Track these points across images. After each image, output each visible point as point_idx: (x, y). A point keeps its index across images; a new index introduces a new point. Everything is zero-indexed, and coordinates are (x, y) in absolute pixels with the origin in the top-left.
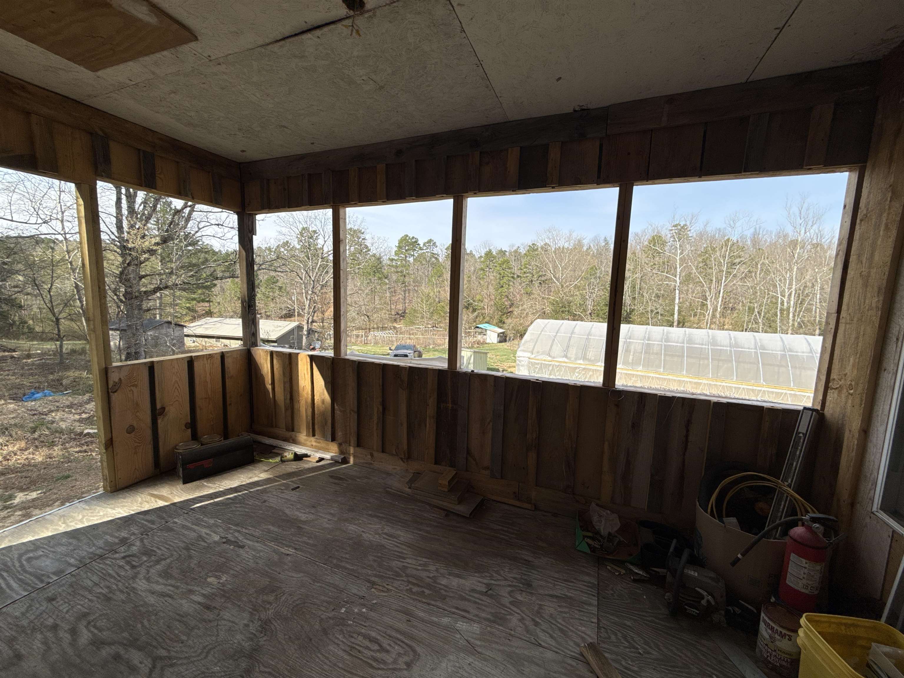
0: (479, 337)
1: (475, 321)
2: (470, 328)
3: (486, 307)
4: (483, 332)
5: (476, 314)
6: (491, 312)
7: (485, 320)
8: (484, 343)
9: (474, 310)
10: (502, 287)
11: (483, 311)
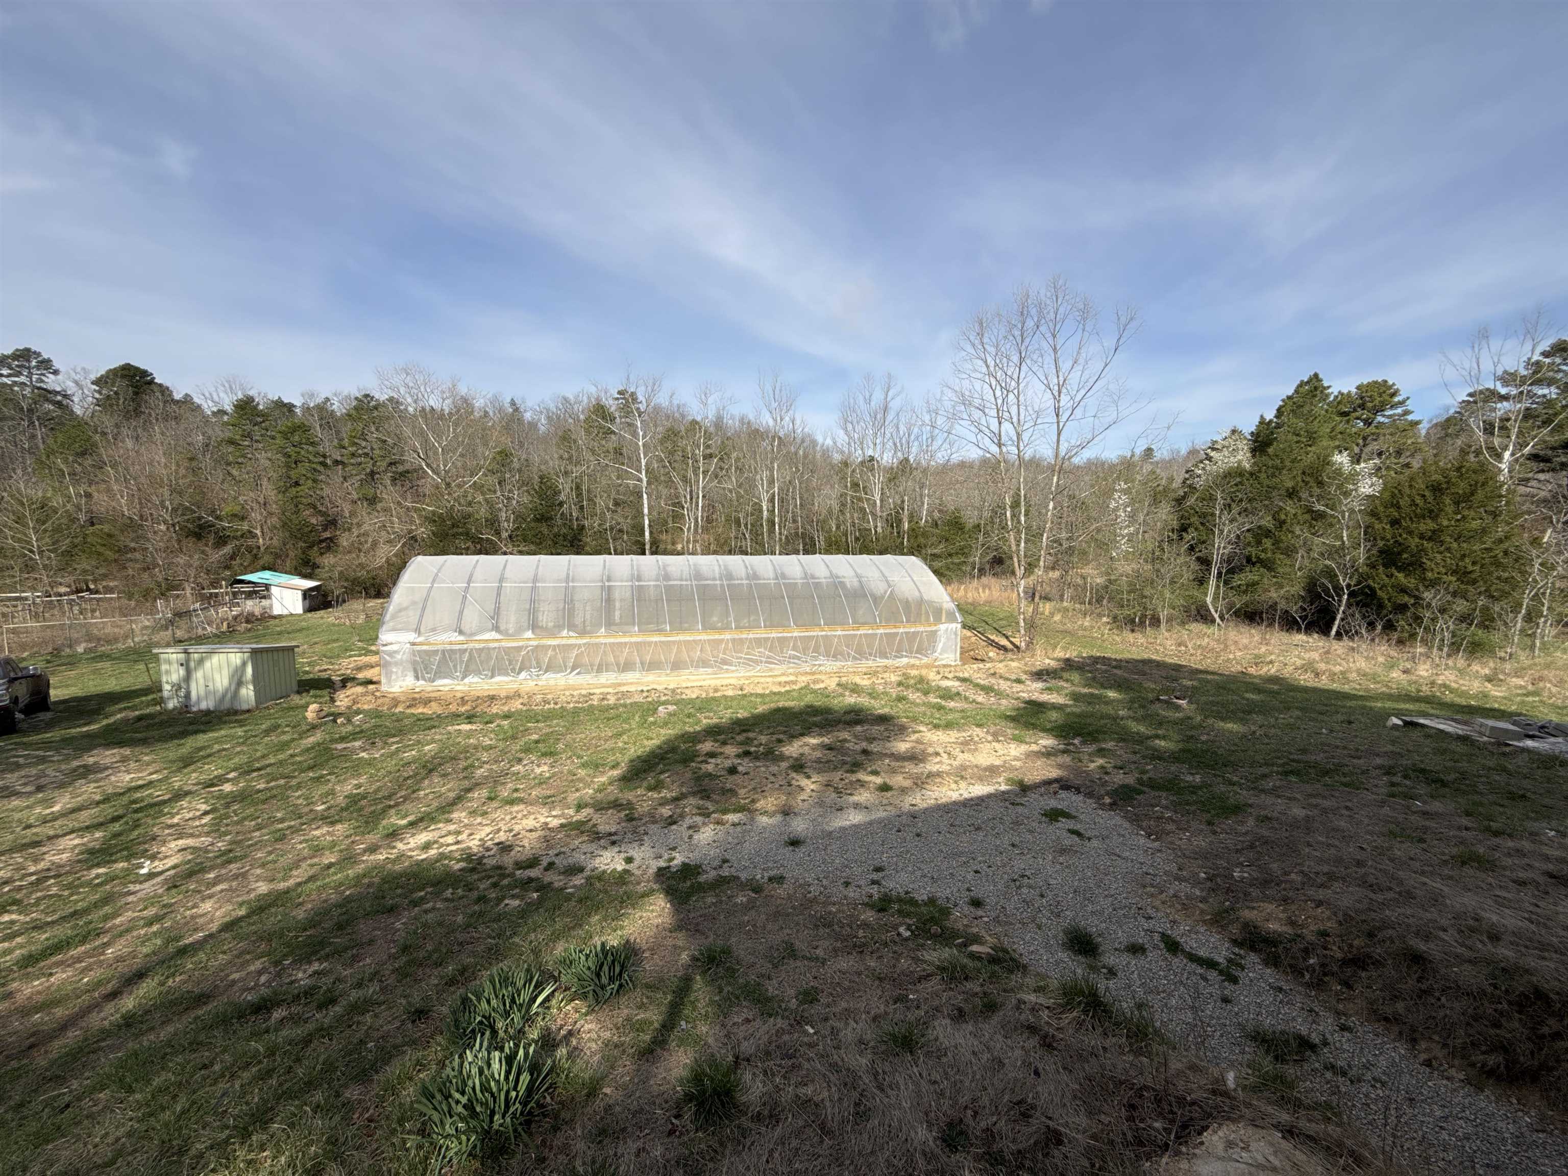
0: (250, 605)
1: (227, 567)
2: (215, 584)
3: (258, 532)
4: (261, 592)
5: (228, 549)
6: (275, 542)
7: (261, 562)
8: (266, 617)
9: (222, 541)
10: (297, 484)
11: (250, 542)
